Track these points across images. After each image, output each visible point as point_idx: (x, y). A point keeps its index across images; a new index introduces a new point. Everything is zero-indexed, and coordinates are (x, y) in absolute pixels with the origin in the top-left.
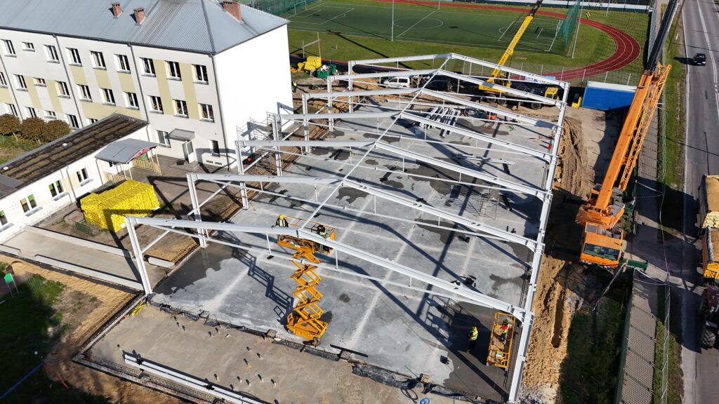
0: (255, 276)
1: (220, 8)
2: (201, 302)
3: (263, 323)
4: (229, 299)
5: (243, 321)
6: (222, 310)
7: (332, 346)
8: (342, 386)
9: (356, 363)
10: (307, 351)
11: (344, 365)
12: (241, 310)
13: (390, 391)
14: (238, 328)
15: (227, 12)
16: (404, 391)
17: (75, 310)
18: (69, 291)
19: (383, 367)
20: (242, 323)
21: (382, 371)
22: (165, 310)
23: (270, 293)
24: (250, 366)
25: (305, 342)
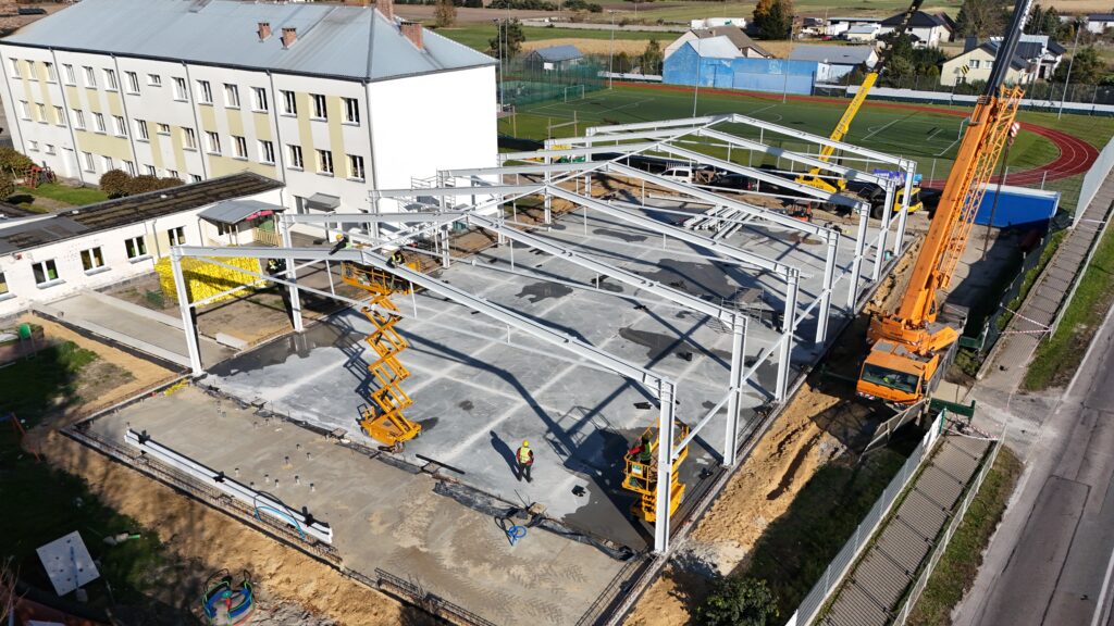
0: (353, 369)
1: (396, 32)
2: (262, 389)
3: (333, 420)
4: (303, 390)
5: (307, 415)
6: (286, 401)
7: (418, 456)
8: (410, 505)
9: (444, 480)
10: (380, 459)
11: (425, 480)
12: (311, 403)
13: (477, 518)
14: (297, 422)
15: (405, 37)
16: (499, 521)
17: (97, 383)
18: (101, 362)
19: (480, 488)
20: (303, 417)
21: (477, 494)
22: (209, 393)
23: (364, 389)
24: (290, 466)
25: (380, 448)
